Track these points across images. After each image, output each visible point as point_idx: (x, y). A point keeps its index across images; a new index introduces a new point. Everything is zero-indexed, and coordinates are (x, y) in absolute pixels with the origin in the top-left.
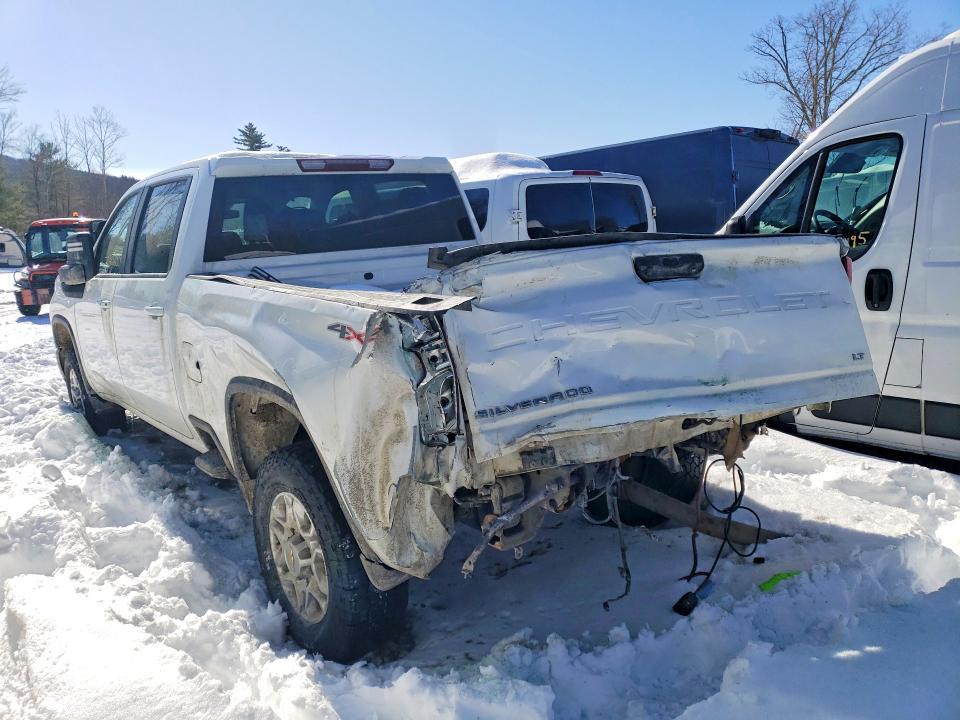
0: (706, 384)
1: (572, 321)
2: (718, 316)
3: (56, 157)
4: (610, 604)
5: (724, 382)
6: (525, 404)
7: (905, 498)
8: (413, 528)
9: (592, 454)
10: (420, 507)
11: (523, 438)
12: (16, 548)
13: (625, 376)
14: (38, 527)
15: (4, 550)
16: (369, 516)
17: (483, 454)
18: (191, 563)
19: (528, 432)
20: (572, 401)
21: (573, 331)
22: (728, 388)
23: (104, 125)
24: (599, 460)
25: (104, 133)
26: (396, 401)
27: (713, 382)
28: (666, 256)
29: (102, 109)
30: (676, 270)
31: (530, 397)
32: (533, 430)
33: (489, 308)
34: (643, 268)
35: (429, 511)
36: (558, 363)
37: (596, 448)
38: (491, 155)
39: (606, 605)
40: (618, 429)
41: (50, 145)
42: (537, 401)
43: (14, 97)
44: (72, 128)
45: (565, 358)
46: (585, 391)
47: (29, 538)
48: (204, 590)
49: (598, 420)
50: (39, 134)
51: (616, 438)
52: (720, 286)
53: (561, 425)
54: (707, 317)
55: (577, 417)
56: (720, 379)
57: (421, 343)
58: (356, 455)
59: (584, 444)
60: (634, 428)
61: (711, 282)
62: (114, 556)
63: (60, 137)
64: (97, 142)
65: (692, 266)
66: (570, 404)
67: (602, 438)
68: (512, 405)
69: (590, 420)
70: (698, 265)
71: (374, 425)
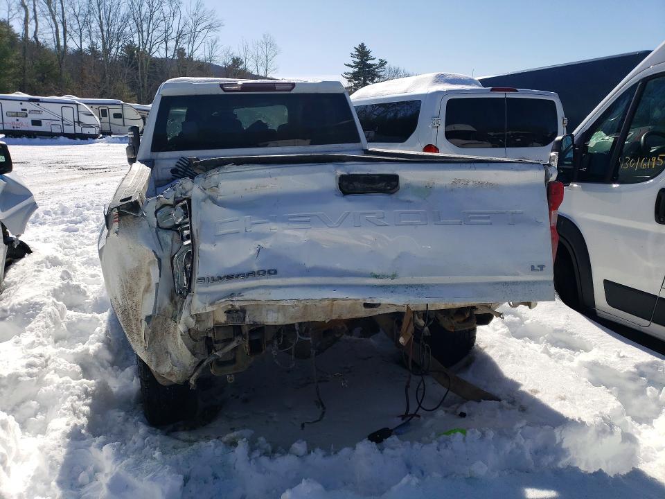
0: (376, 277)
1: (274, 220)
2: (396, 225)
3: (241, 67)
4: (306, 425)
5: (394, 276)
6: (229, 277)
7: (643, 386)
8: (170, 349)
9: (272, 319)
10: (175, 337)
11: (220, 301)
12: (10, 319)
13: (309, 264)
14: (32, 308)
15: (3, 319)
16: (136, 337)
17: (195, 308)
18: (100, 344)
19: (224, 298)
20: (259, 279)
21: (274, 227)
22: (395, 282)
23: (268, 47)
24: (277, 324)
25: (268, 50)
26: (146, 264)
27: (384, 276)
28: (368, 175)
29: (268, 35)
30: (374, 186)
31: (235, 272)
32: (228, 297)
33: (221, 204)
34: (345, 183)
35: (180, 340)
36: (260, 249)
37: (275, 315)
38: (432, 75)
39: (303, 426)
40: (291, 303)
41: (238, 59)
42: (238, 276)
43: (217, 29)
44: (251, 49)
45: (267, 246)
46: (272, 273)
47: (24, 313)
48: (105, 362)
49: (275, 295)
50: (231, 53)
51: (292, 309)
52: (409, 201)
53: (247, 295)
54: (387, 225)
55: (261, 291)
56: (391, 274)
57: (180, 225)
58: (123, 296)
59: (267, 311)
60: (309, 303)
61: (402, 198)
62: (77, 331)
63: (243, 54)
64: (264, 57)
65: (389, 185)
66: (258, 281)
67: (282, 309)
68: (222, 276)
69: (270, 294)
70: (394, 183)
71: (132, 278)
